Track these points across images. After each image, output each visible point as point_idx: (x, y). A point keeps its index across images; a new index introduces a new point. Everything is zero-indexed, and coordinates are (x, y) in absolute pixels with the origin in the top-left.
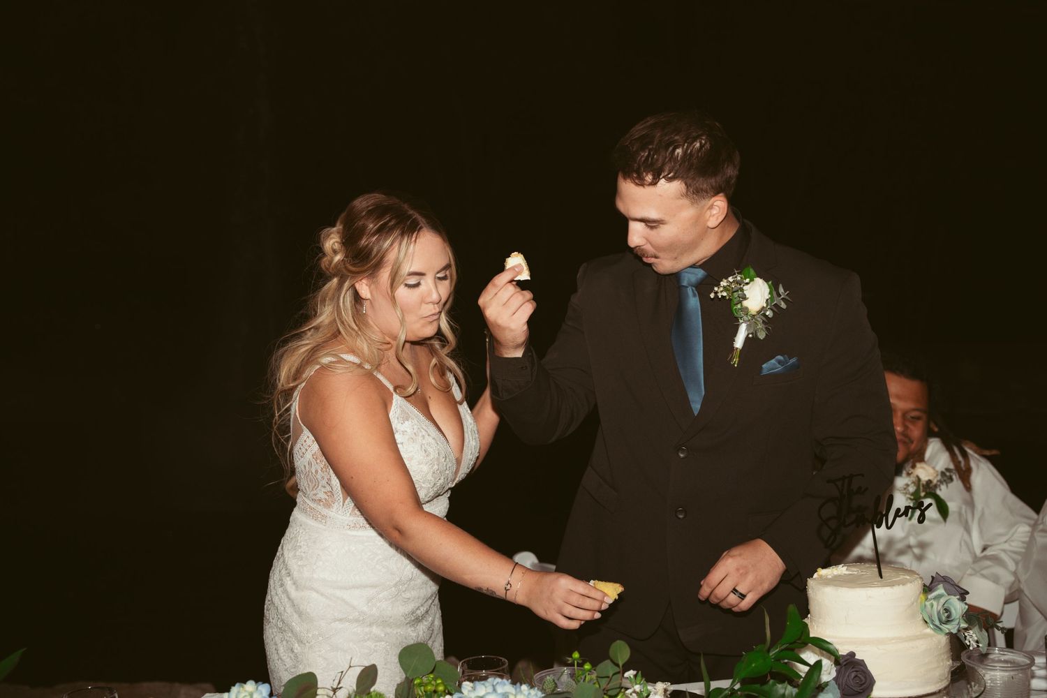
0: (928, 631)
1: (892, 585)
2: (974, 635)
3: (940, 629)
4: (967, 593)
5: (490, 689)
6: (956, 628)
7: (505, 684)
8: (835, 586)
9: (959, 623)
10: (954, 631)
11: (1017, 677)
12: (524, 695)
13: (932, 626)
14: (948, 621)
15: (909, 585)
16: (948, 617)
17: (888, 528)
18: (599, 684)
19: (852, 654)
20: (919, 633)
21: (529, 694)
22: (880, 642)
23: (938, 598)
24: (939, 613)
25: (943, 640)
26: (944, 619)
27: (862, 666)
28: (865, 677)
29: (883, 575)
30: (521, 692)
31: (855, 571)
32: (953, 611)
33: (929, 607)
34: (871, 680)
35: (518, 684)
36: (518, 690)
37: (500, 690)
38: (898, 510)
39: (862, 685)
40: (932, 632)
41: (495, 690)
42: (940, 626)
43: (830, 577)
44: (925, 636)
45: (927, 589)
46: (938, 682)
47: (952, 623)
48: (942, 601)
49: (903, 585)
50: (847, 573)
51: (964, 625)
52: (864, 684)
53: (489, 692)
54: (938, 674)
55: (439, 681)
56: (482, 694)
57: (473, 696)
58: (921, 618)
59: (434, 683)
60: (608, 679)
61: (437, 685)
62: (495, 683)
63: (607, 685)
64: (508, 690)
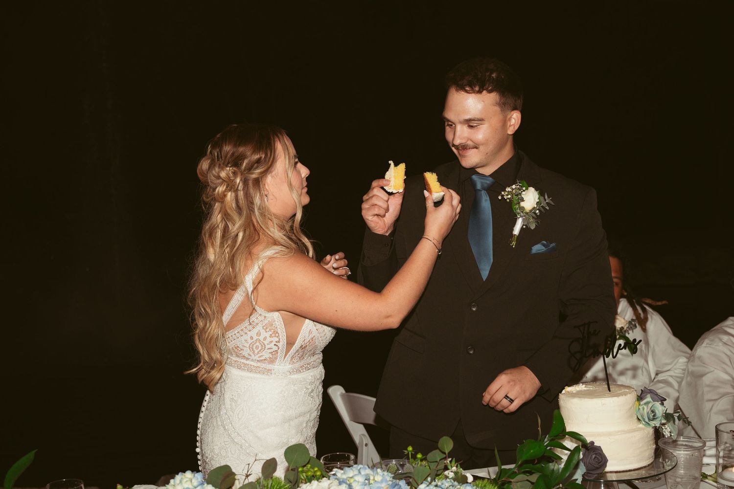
0: (641, 426)
1: (618, 395)
2: (668, 428)
3: (649, 424)
4: (665, 400)
5: (356, 472)
6: (659, 423)
7: (366, 469)
8: (579, 397)
9: (661, 421)
10: (658, 425)
12: (380, 475)
13: (643, 422)
14: (654, 419)
15: (629, 395)
16: (654, 416)
17: (614, 357)
18: (429, 467)
19: (592, 443)
20: (635, 428)
21: (383, 474)
22: (610, 434)
23: (647, 403)
24: (648, 413)
25: (651, 431)
26: (651, 417)
27: (599, 450)
28: (601, 458)
29: (611, 389)
30: (377, 473)
31: (591, 388)
32: (657, 411)
33: (641, 409)
34: (605, 460)
35: (375, 468)
36: (375, 472)
37: (363, 473)
38: (620, 345)
39: (599, 463)
40: (643, 426)
41: (360, 473)
42: (649, 422)
43: (575, 392)
44: (640, 429)
45: (640, 398)
46: (648, 459)
47: (657, 420)
48: (650, 405)
49: (625, 395)
50: (586, 389)
51: (664, 421)
52: (601, 462)
53: (356, 475)
54: (647, 454)
55: (316, 469)
56: (351, 475)
57: (345, 477)
58: (636, 417)
59: (312, 470)
60: (436, 464)
61: (315, 472)
62: (359, 468)
63: (437, 467)
64: (368, 473)
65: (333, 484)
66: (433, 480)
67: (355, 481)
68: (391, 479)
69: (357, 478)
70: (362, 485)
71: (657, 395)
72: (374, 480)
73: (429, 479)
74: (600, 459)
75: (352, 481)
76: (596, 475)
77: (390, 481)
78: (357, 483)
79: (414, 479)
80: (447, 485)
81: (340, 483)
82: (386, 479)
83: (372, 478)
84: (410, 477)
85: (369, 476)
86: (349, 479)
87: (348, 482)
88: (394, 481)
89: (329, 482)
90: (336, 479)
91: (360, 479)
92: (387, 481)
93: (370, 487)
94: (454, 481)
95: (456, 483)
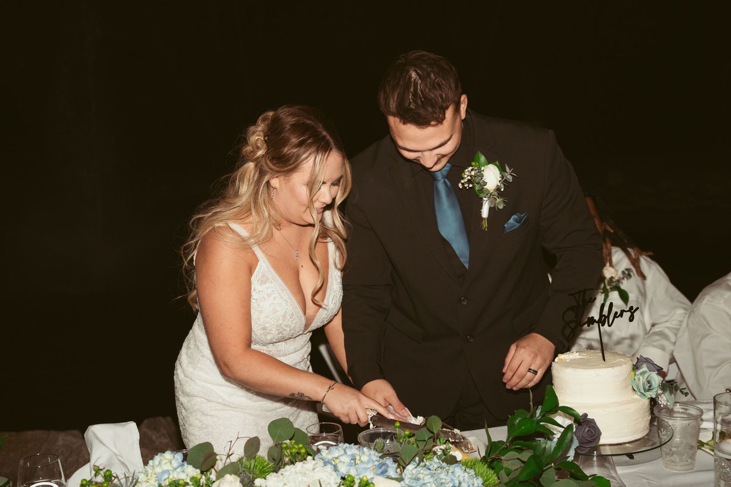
0: (636, 396)
1: (613, 367)
2: (665, 398)
3: (644, 395)
5: (342, 452)
6: (655, 394)
7: (352, 448)
8: (573, 367)
9: (657, 391)
10: (654, 396)
11: (692, 424)
13: (639, 393)
14: (649, 390)
15: (624, 366)
16: (650, 387)
17: (609, 326)
18: (417, 445)
19: (586, 415)
20: (630, 399)
21: (370, 454)
22: (604, 406)
23: (643, 373)
24: (644, 384)
25: (646, 402)
26: (647, 387)
27: (592, 423)
28: (595, 431)
29: (606, 358)
30: (363, 453)
31: (584, 356)
32: (653, 383)
33: (637, 380)
34: (599, 433)
36: (361, 451)
37: (349, 453)
38: (616, 313)
39: (592, 436)
40: (638, 397)
41: (345, 452)
42: (644, 393)
43: (568, 361)
44: (635, 401)
45: (636, 367)
46: (642, 432)
47: (653, 391)
48: (646, 375)
49: (620, 366)
50: (579, 357)
51: (660, 392)
52: (594, 435)
53: (342, 455)
54: (642, 426)
55: (301, 446)
56: (336, 455)
57: (330, 457)
58: (631, 387)
59: (296, 447)
60: (425, 442)
61: (300, 449)
62: (344, 448)
63: (425, 447)
64: (355, 453)
65: (318, 465)
66: (421, 460)
67: (340, 461)
68: (378, 459)
69: (343, 459)
70: (348, 466)
71: (653, 364)
72: (360, 460)
73: (417, 459)
74: (593, 431)
75: (337, 461)
76: (588, 449)
77: (376, 461)
78: (343, 464)
79: (401, 458)
80: (436, 466)
81: (325, 464)
82: (373, 460)
83: (358, 458)
84: (398, 457)
85: (355, 456)
86: (334, 459)
87: (334, 463)
88: (381, 461)
89: (314, 462)
90: (321, 459)
91: (346, 459)
92: (373, 462)
93: (356, 468)
94: (443, 462)
95: (444, 464)
